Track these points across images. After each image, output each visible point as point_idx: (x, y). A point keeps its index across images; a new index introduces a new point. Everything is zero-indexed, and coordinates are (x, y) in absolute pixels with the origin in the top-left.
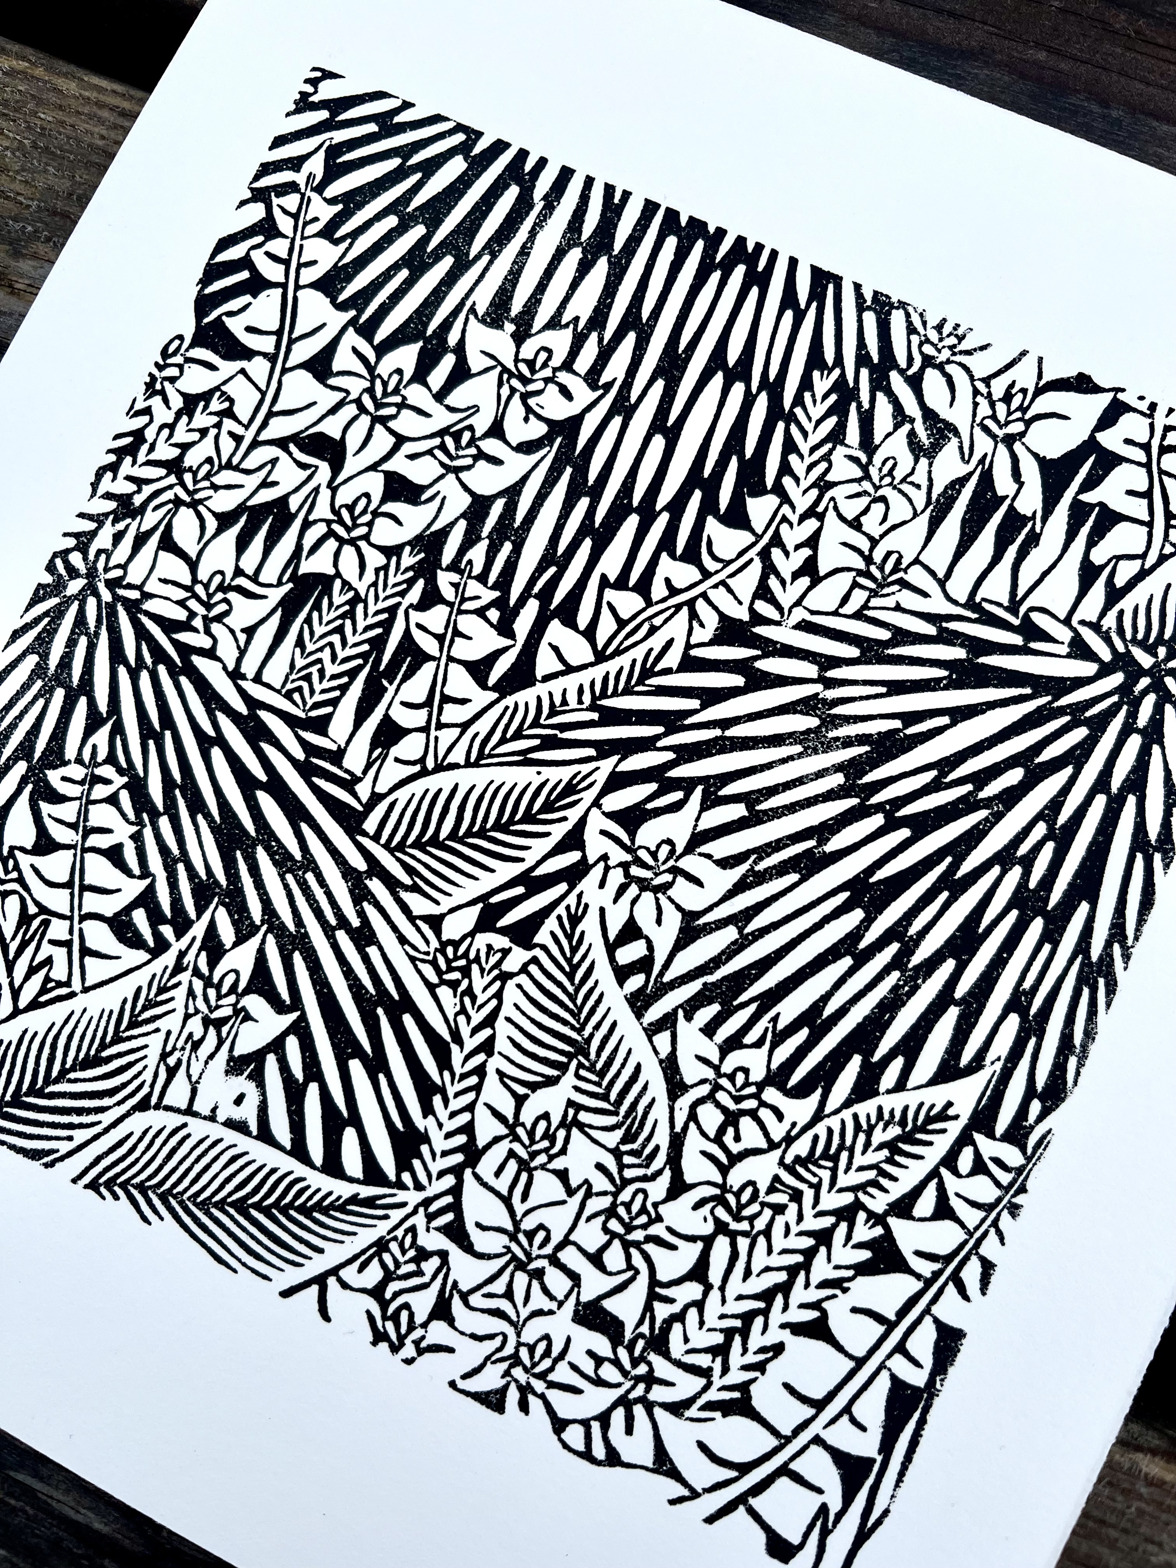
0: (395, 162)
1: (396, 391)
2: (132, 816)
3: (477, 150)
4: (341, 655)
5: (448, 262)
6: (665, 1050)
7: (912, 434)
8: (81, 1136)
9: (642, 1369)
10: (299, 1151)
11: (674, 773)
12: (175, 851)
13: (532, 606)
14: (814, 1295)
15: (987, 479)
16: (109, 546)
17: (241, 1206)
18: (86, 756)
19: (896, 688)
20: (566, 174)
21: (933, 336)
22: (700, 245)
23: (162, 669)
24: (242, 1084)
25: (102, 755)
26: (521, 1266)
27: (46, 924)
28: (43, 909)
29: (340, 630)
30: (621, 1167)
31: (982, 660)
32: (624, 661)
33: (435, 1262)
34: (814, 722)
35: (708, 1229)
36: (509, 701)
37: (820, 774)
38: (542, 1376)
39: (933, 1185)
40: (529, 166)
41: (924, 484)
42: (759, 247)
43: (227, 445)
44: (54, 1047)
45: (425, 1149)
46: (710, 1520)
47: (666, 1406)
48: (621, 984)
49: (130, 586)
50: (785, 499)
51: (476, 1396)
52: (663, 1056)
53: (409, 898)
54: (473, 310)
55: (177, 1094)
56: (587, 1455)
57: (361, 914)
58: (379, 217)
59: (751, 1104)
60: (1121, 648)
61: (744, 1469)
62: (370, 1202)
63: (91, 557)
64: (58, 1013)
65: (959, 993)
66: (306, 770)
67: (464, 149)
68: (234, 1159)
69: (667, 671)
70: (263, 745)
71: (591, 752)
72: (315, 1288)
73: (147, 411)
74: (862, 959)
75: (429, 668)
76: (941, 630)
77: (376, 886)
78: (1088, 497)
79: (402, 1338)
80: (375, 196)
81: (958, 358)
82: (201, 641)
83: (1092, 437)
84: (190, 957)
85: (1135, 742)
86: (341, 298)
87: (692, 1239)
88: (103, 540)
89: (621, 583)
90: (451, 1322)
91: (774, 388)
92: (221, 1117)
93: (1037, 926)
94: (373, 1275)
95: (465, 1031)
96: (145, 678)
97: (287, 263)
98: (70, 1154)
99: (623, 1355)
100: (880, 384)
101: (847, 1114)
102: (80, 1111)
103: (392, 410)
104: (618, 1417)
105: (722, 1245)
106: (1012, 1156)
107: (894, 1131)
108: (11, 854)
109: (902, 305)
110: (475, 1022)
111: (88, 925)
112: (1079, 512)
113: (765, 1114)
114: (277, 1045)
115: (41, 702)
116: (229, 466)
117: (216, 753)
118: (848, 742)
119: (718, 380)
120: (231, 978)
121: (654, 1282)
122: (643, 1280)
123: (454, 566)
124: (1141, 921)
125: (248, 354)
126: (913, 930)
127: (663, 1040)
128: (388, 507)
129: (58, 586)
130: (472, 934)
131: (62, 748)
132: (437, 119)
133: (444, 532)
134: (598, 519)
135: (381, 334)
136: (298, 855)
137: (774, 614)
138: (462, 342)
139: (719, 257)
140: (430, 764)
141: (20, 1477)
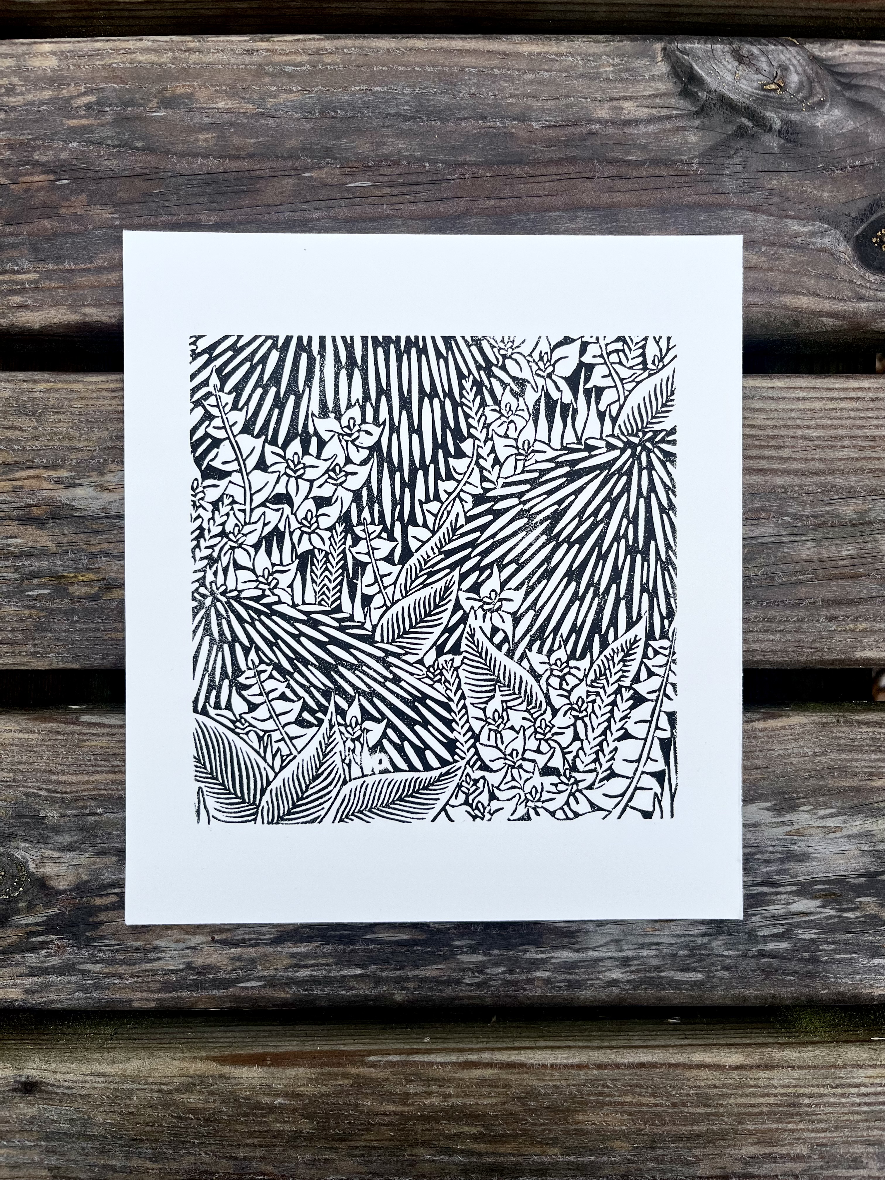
0: (248, 365)
1: (299, 463)
2: (282, 679)
3: (280, 345)
4: (332, 578)
5: (292, 398)
6: (527, 666)
7: (511, 390)
8: (327, 806)
9: (572, 780)
10: (412, 768)
11: (483, 564)
12: (307, 684)
13: (398, 525)
14: (619, 725)
15: (548, 395)
16: (213, 579)
17: (401, 799)
18: (250, 665)
19: (550, 493)
20: (322, 339)
21: (502, 345)
22: (392, 347)
23: (263, 617)
24: (379, 755)
25: (257, 662)
26: (513, 767)
27: (270, 736)
28: (266, 732)
29: (327, 569)
30: (532, 715)
31: (577, 468)
32: (443, 530)
33: (482, 781)
34: (525, 520)
35: (572, 720)
36: (407, 566)
37: (537, 539)
38: (539, 800)
39: (643, 666)
40: (305, 342)
41: (525, 408)
42: (417, 337)
43: (240, 515)
44: (298, 779)
45: (458, 744)
46: (619, 818)
47: (586, 788)
48: (500, 650)
49: (231, 591)
50: (475, 438)
51: (519, 819)
52: (528, 668)
53: (406, 658)
54: (313, 415)
55: (356, 771)
56: (568, 818)
57: (391, 672)
58: (253, 391)
59: (567, 670)
60: (625, 440)
61: (623, 795)
62: (448, 773)
63: (208, 586)
64: (293, 766)
65: (622, 596)
66: (342, 629)
67: (274, 346)
68: (389, 784)
69: (462, 526)
70: (321, 628)
71: (448, 570)
72: (443, 813)
73: (199, 516)
74: (582, 600)
75: (369, 568)
76: (556, 463)
77: (391, 659)
78: (589, 386)
79: (483, 814)
80: (247, 383)
81: (515, 351)
82: (273, 599)
83: (580, 361)
84: (334, 720)
85: (645, 473)
86: (255, 433)
87: (569, 727)
88: (210, 577)
89: (428, 500)
90: (498, 799)
91: (450, 394)
92: (377, 772)
93: (639, 557)
94: (462, 797)
95: (452, 695)
96: (258, 624)
97: (224, 428)
98: (326, 814)
99: (563, 778)
100: (490, 375)
101: (602, 657)
102: (321, 797)
103: (302, 471)
104: (572, 800)
105: (579, 723)
106: (666, 643)
107: (621, 654)
108: (241, 717)
109: (484, 338)
110: (454, 690)
111: (286, 728)
112: (588, 393)
113: (573, 671)
114: (385, 735)
115: (220, 654)
116: (246, 524)
117: (303, 639)
118: (541, 522)
119: (426, 401)
120: (354, 720)
121: (562, 749)
122: (558, 750)
123: (359, 523)
124: (674, 539)
125: (229, 474)
126: (596, 581)
127: (525, 663)
128: (321, 511)
129: (201, 605)
130: (437, 659)
131: (239, 667)
132: (256, 338)
133: (348, 511)
134: (407, 479)
135: (281, 441)
136: (356, 662)
137: (492, 486)
138: (315, 429)
139: (402, 349)
140: (389, 604)
141: (368, 937)
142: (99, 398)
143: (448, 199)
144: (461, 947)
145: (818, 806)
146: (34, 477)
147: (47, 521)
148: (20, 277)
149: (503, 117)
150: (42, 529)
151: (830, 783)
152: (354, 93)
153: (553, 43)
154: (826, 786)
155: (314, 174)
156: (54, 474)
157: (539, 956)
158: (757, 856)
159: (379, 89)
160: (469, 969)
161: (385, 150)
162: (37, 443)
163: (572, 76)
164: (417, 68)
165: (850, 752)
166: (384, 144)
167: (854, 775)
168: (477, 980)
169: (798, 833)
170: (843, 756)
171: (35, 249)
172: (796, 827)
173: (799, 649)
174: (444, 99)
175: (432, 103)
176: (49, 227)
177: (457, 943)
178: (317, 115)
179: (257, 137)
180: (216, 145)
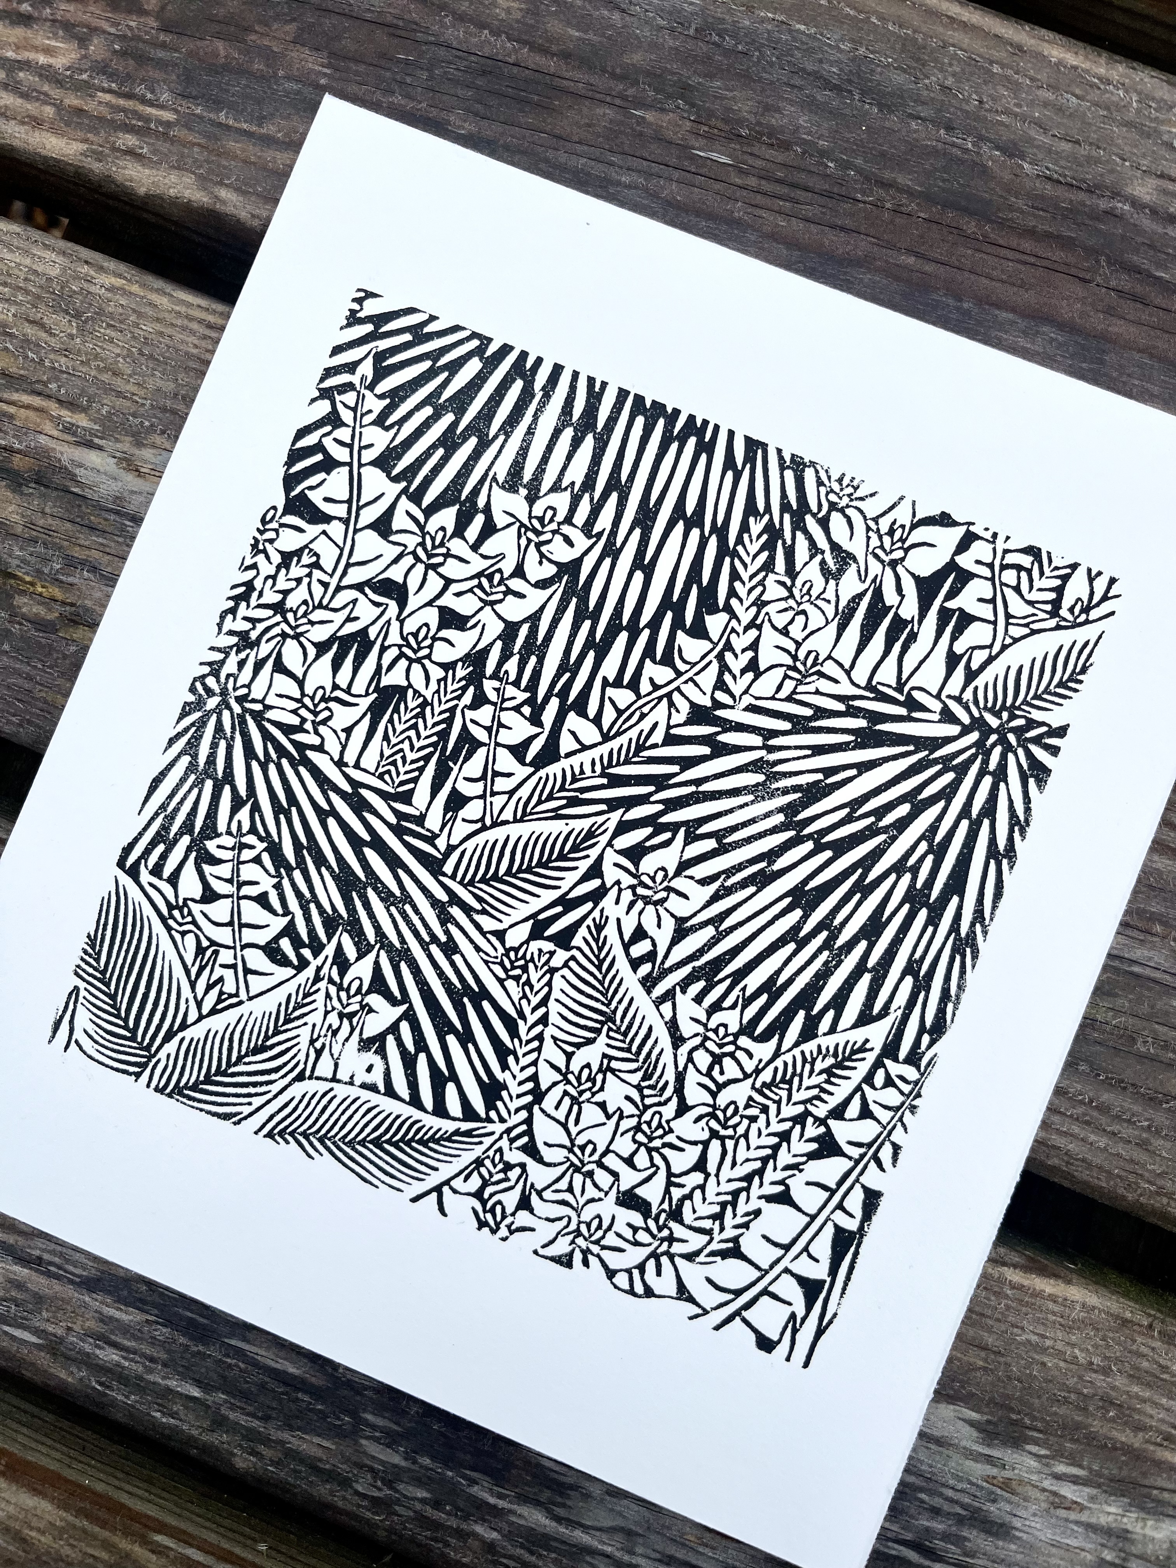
0: (427, 364)
1: (442, 544)
2: (272, 871)
3: (489, 353)
4: (417, 745)
5: (473, 441)
6: (668, 1015)
7: (823, 562)
8: (257, 1102)
9: (665, 1233)
10: (415, 1101)
11: (664, 820)
12: (308, 895)
13: (554, 703)
14: (780, 1175)
15: (878, 594)
16: (236, 671)
17: (377, 1143)
18: (234, 828)
19: (819, 750)
20: (558, 370)
21: (836, 487)
22: (661, 422)
23: (284, 762)
24: (371, 1057)
25: (246, 827)
26: (578, 1170)
27: (216, 953)
28: (213, 943)
29: (415, 727)
30: (643, 1097)
31: (878, 727)
32: (623, 740)
33: (517, 1171)
34: (761, 778)
35: (706, 1135)
36: (542, 773)
37: (767, 815)
38: (597, 1242)
39: (858, 1096)
40: (529, 364)
41: (833, 599)
42: (705, 423)
43: (318, 590)
44: (231, 1040)
45: (504, 1094)
46: (717, 1328)
47: (683, 1256)
48: (635, 971)
49: (254, 701)
50: (733, 615)
51: (552, 1259)
52: (667, 1019)
53: (480, 919)
54: (494, 479)
55: (325, 1067)
56: (631, 1292)
57: (447, 932)
58: (418, 408)
59: (730, 1048)
60: (976, 714)
61: (738, 1293)
62: (469, 1133)
63: (223, 679)
64: (231, 1016)
65: (871, 963)
66: (398, 831)
67: (479, 352)
68: (369, 1110)
69: (655, 746)
70: (366, 814)
71: (604, 807)
72: (434, 1195)
73: (254, 566)
74: (802, 944)
75: (482, 752)
76: (849, 707)
77: (456, 911)
78: (951, 604)
79: (498, 1225)
80: (414, 391)
81: (854, 503)
82: (311, 739)
83: (952, 559)
84: (325, 971)
85: (987, 781)
86: (394, 473)
87: (695, 1143)
88: (230, 666)
89: (618, 683)
90: (532, 1211)
91: (721, 532)
92: (357, 1082)
93: (923, 914)
94: (475, 1183)
95: (527, 1010)
96: (272, 769)
97: (350, 446)
98: (251, 1114)
99: (651, 1224)
100: (799, 525)
101: (797, 1052)
102: (255, 1084)
103: (440, 559)
104: (651, 1265)
105: (715, 1144)
106: (911, 1073)
107: (830, 1061)
108: (185, 904)
109: (813, 464)
110: (534, 1003)
111: (247, 952)
112: (945, 615)
113: (740, 1054)
114: (394, 1028)
115: (195, 791)
116: (320, 606)
117: (331, 822)
118: (786, 791)
119: (680, 526)
120: (356, 983)
121: (670, 1174)
122: (662, 1173)
123: (495, 676)
124: (994, 907)
125: (327, 519)
126: (836, 922)
127: (666, 1008)
128: (443, 633)
129: (199, 704)
130: (527, 942)
131: (215, 825)
132: (456, 329)
133: (486, 651)
134: (598, 636)
135: (428, 500)
136: (398, 893)
137: (730, 702)
138: (488, 503)
139: (676, 432)
140: (488, 822)
141: (233, 1342)
142: (184, 328)
143: (842, 229)
144: (374, 1427)
145: (1059, 1454)
146: (36, 409)
147: (26, 482)
148: (149, 110)
149: (981, 138)
150: (14, 491)
151: (1096, 1425)
152: (763, 20)
153: (1102, 61)
154: (1086, 1427)
155: (650, 116)
156: (67, 415)
157: (492, 1500)
158: (923, 1496)
159: (802, 27)
160: (372, 1470)
161: (775, 120)
162: (63, 360)
163: (1114, 120)
164: (874, 19)
165: (1148, 1385)
166: (778, 110)
167: (1139, 1428)
168: (376, 1494)
169: (1006, 1485)
170: (1136, 1389)
171: (188, 78)
172: (1008, 1474)
173: (1132, 1178)
174: (899, 78)
175: (878, 77)
176: (222, 53)
177: (369, 1417)
178: (692, 32)
179: (586, 32)
180: (518, 21)
